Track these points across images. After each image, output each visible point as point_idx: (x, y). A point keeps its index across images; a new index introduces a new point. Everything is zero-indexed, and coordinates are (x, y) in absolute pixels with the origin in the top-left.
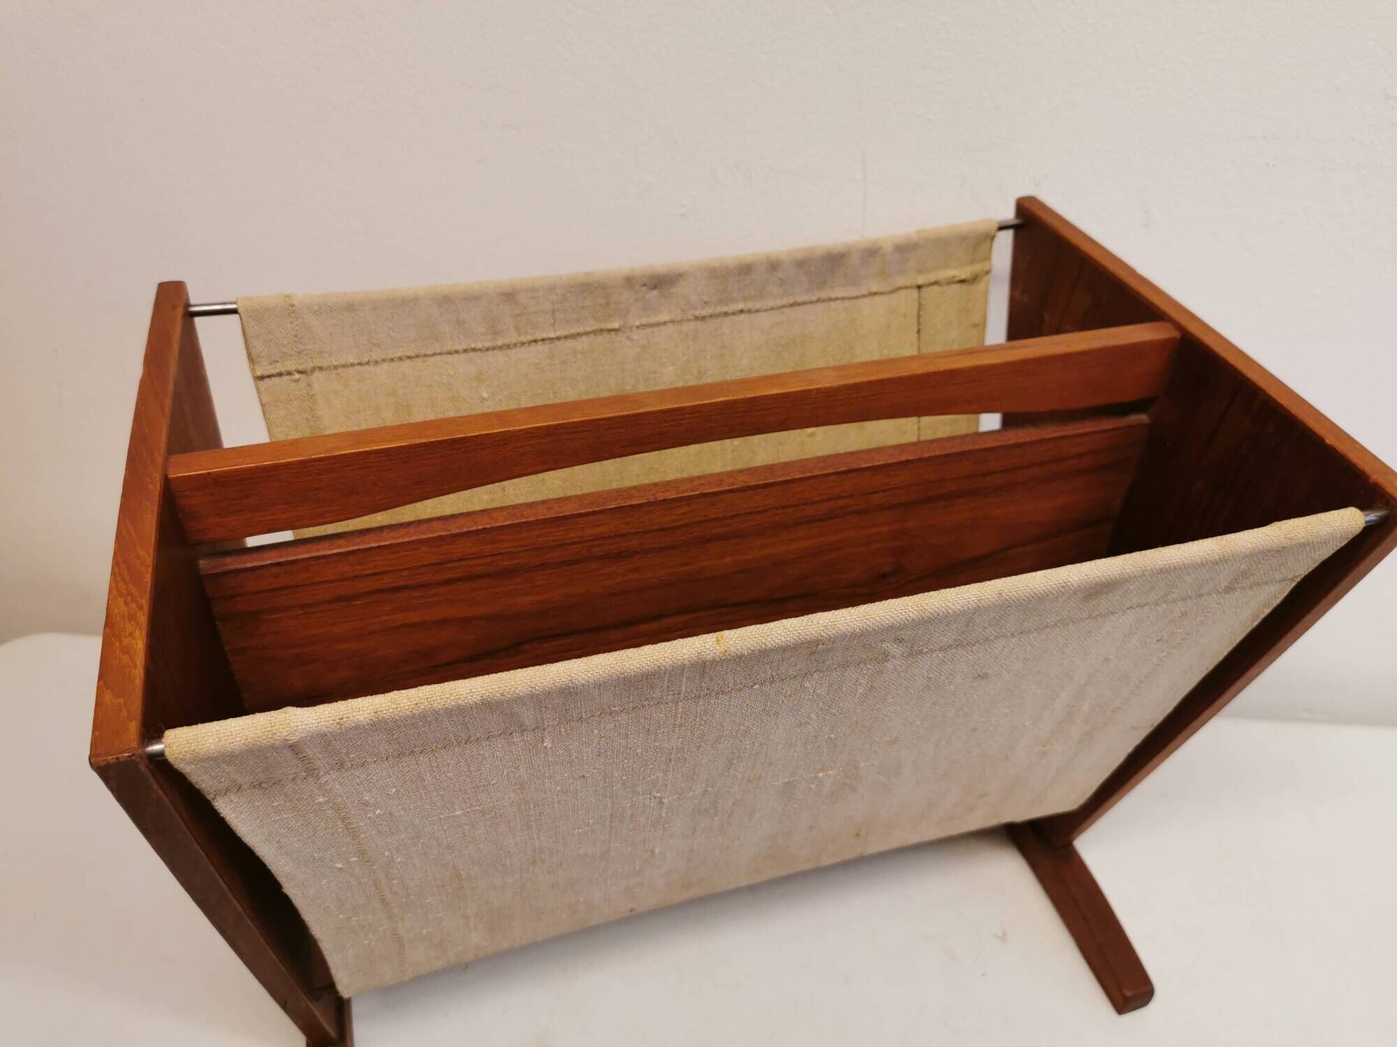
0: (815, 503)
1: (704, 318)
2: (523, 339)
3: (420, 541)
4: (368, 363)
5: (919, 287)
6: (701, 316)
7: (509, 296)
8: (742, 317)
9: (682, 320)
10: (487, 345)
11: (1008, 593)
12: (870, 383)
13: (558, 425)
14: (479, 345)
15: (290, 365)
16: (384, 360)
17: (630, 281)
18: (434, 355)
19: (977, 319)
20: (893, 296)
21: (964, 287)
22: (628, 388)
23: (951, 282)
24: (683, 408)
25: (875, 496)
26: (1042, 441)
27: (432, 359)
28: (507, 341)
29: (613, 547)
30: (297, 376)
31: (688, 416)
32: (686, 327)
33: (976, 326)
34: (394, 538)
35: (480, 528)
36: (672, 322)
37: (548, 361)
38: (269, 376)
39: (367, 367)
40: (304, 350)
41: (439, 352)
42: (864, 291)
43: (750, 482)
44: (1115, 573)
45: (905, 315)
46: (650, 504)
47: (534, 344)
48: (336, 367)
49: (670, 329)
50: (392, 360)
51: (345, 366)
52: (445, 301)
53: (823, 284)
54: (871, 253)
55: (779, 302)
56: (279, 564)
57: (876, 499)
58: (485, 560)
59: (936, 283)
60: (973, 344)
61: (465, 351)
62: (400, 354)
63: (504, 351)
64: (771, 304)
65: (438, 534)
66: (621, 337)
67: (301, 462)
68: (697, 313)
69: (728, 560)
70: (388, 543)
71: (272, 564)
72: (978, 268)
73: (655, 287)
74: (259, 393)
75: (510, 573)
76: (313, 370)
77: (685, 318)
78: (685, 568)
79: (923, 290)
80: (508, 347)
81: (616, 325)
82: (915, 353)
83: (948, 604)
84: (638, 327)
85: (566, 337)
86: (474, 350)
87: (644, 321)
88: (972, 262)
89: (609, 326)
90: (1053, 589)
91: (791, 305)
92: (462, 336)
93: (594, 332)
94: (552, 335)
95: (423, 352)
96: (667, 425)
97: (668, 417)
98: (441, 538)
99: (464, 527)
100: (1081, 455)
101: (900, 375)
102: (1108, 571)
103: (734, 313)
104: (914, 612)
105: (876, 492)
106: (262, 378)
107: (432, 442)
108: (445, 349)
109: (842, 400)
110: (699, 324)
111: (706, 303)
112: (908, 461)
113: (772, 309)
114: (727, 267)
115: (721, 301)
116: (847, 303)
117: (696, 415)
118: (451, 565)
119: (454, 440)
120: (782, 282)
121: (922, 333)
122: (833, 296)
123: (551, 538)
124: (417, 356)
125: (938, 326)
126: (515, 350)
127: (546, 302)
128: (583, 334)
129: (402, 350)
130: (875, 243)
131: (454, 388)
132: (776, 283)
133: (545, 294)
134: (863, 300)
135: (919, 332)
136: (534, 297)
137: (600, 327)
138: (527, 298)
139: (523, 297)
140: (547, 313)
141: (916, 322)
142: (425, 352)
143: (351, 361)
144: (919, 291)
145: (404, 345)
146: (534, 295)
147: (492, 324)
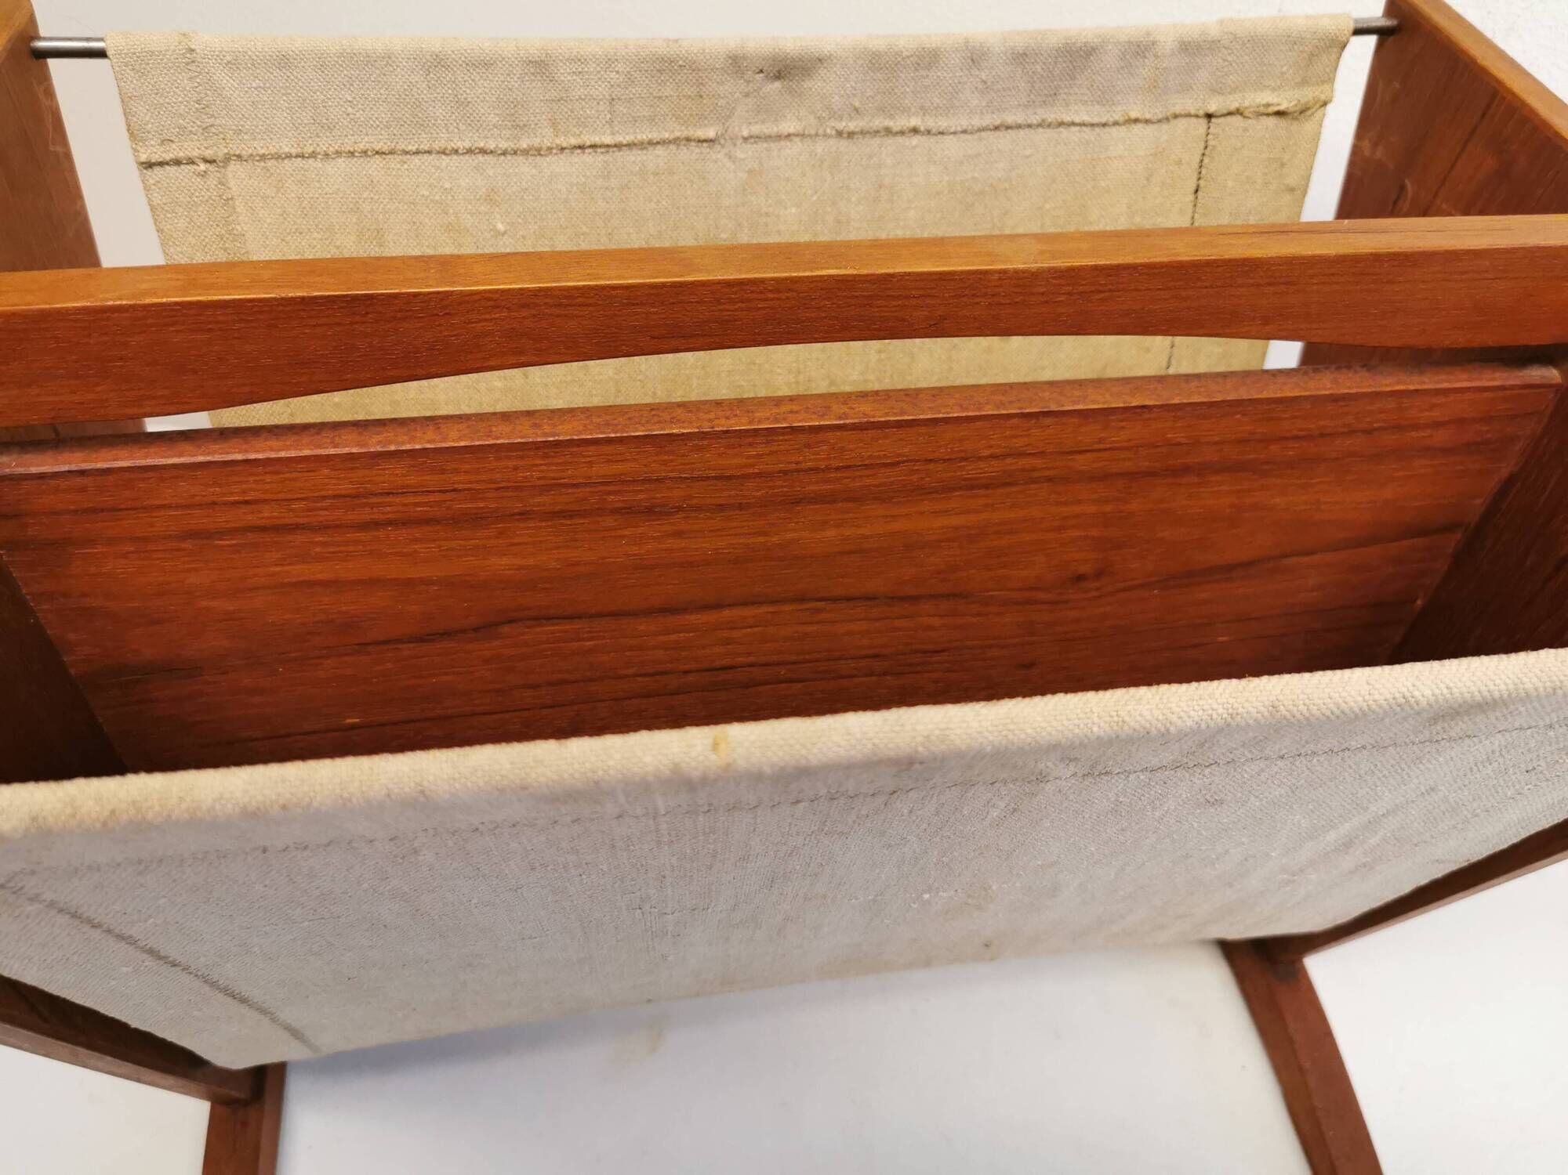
0: (980, 458)
1: (851, 135)
2: (562, 141)
3: (318, 458)
4: (313, 155)
5: (1209, 116)
6: (847, 129)
7: (540, 66)
8: (915, 140)
9: (817, 135)
10: (504, 145)
11: (1291, 707)
12: (1096, 268)
13: (540, 290)
14: (492, 145)
15: (191, 149)
16: (338, 153)
17: (737, 63)
18: (417, 152)
19: (1292, 180)
20: (1165, 126)
21: (1282, 123)
22: (724, 236)
23: (1262, 113)
24: (763, 281)
25: (1079, 457)
26: (1377, 395)
27: (417, 160)
28: (536, 142)
29: (641, 496)
30: (203, 167)
31: (771, 295)
32: (820, 147)
33: (1292, 190)
34: (272, 450)
35: (418, 447)
36: (802, 136)
37: (600, 182)
38: (161, 164)
39: (311, 161)
40: (212, 126)
41: (426, 148)
42: (1118, 117)
43: (874, 417)
44: (1503, 687)
45: (1179, 163)
46: (703, 435)
47: (579, 151)
48: (263, 158)
49: (797, 146)
50: (352, 154)
51: (278, 157)
52: (436, 64)
53: (1052, 97)
54: (1139, 49)
55: (977, 122)
56: (82, 473)
57: (1082, 463)
58: (431, 498)
59: (1238, 112)
60: (1281, 218)
61: (469, 151)
62: (361, 146)
63: (531, 159)
64: (964, 122)
65: (346, 450)
66: (718, 154)
67: (86, 310)
68: (841, 125)
69: (831, 533)
70: (260, 456)
71: (69, 472)
72: (1307, 94)
73: (778, 77)
74: (147, 189)
75: (477, 519)
76: (227, 159)
77: (821, 132)
78: (762, 539)
79: (1213, 120)
80: (539, 152)
81: (711, 133)
82: (1184, 222)
83: (1170, 716)
84: (745, 139)
85: (630, 146)
86: (483, 151)
87: (756, 129)
88: (1304, 83)
89: (701, 133)
90: (1380, 707)
91: (997, 128)
92: (462, 127)
93: (676, 141)
94: (608, 140)
95: (401, 146)
96: (731, 307)
97: (735, 293)
98: (351, 457)
99: (390, 443)
100: (1437, 425)
101: (1153, 260)
102: (1489, 683)
103: (902, 133)
104: (1102, 724)
105: (1081, 452)
106: (149, 165)
107: (315, 298)
108: (436, 146)
109: (1043, 294)
110: (843, 144)
111: (856, 110)
112: (1144, 407)
113: (964, 132)
114: (898, 54)
115: (882, 110)
116: (1086, 133)
117: (784, 296)
118: (374, 500)
119: (355, 298)
120: (986, 87)
121: (1200, 194)
122: (1067, 119)
123: (536, 474)
124: (392, 152)
125: (1230, 184)
126: (548, 159)
127: (600, 83)
128: (658, 143)
129: (366, 139)
130: (1148, 34)
131: (451, 211)
132: (976, 88)
133: (599, 69)
134: (1114, 130)
135: (1197, 191)
136: (580, 72)
137: (686, 133)
138: (569, 74)
139: (562, 71)
140: (601, 103)
141: (1195, 176)
142: (403, 147)
143: (287, 150)
144: (1209, 122)
145: (370, 132)
146: (580, 70)
147: (513, 111)
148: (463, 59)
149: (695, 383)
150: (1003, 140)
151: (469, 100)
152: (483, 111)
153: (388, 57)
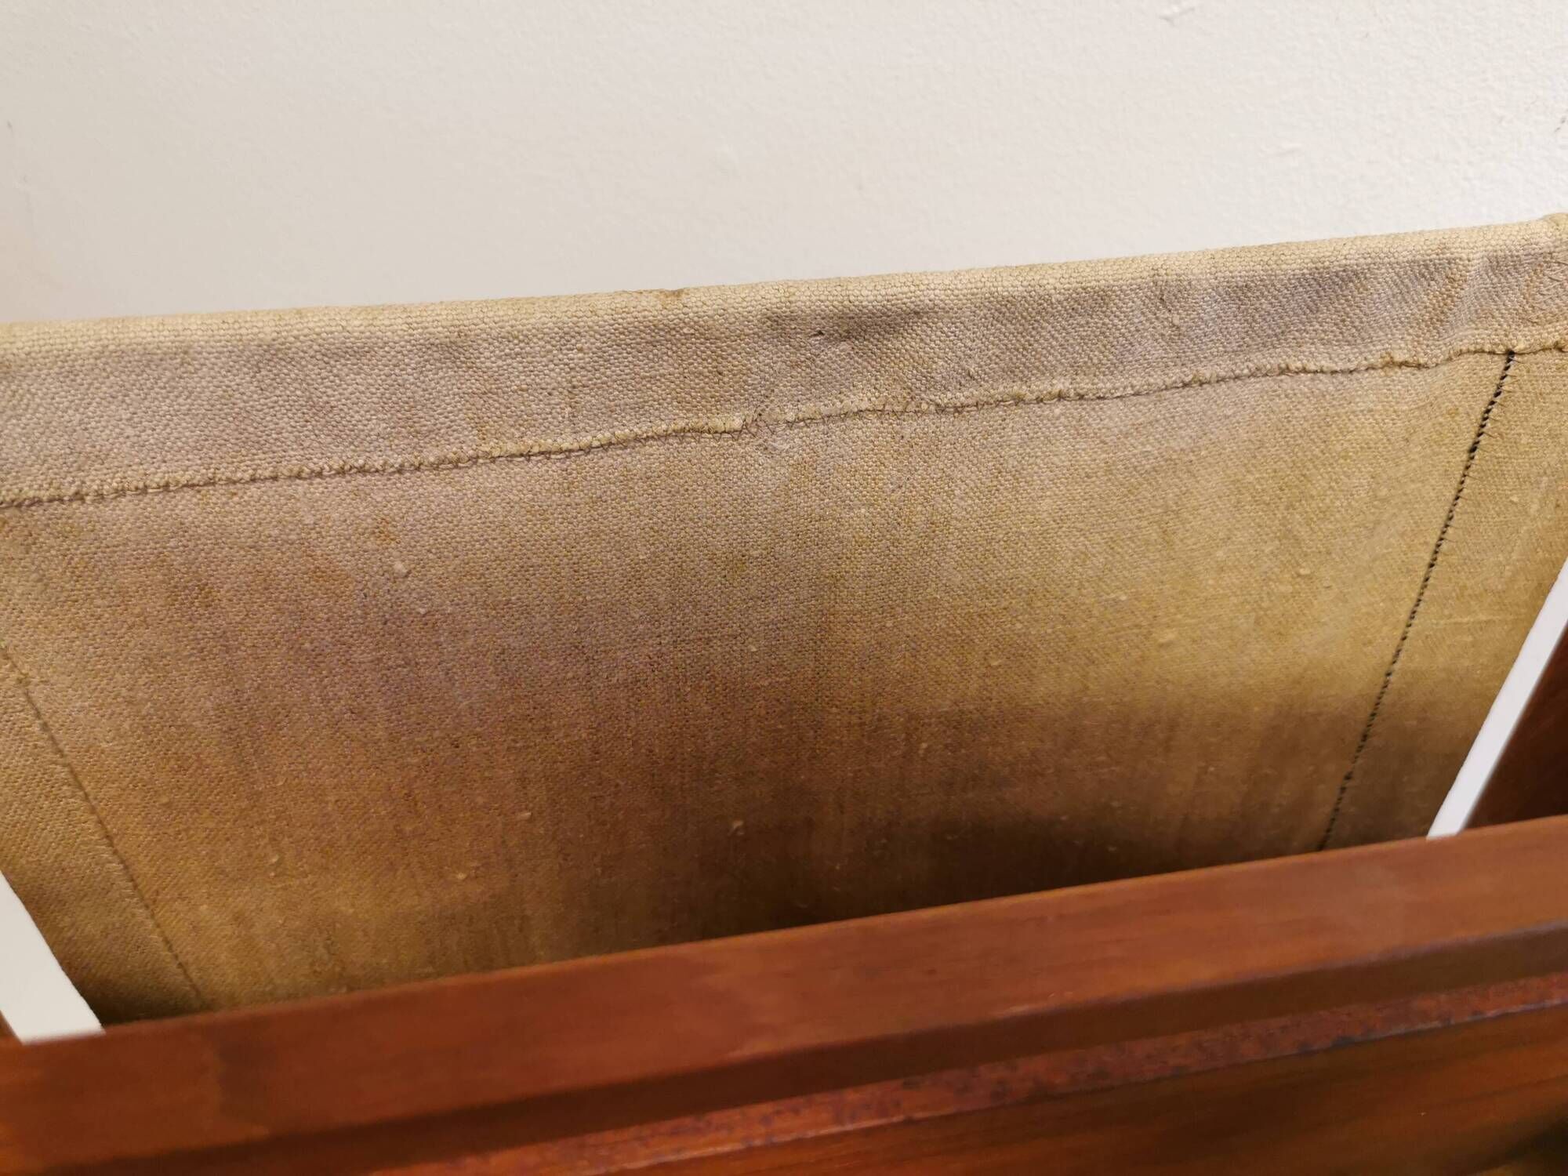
1: (959, 410)
2: (493, 448)
4: (78, 497)
5: (1511, 354)
6: (953, 402)
7: (450, 349)
8: (1059, 409)
9: (904, 411)
10: (397, 459)
14: (377, 461)
16: (120, 491)
17: (779, 325)
18: (253, 480)
20: (1440, 371)
27: (253, 490)
28: (451, 451)
32: (910, 427)
36: (880, 412)
39: (75, 505)
41: (268, 473)
42: (1375, 360)
45: (1454, 413)
47: (521, 460)
49: (871, 427)
50: (143, 490)
51: (19, 504)
52: (269, 356)
53: (1275, 338)
54: (1426, 270)
55: (1157, 379)
59: (1556, 347)
61: (341, 472)
62: (157, 479)
63: (443, 474)
64: (1139, 382)
66: (746, 448)
68: (944, 399)
73: (848, 336)
77: (911, 407)
79: (1516, 358)
80: (456, 464)
84: (790, 424)
85: (605, 446)
86: (363, 471)
87: (807, 409)
89: (718, 422)
91: (1186, 385)
92: (328, 441)
93: (678, 434)
94: (568, 442)
95: (225, 473)
103: (1039, 400)
108: (284, 469)
110: (947, 421)
111: (970, 375)
113: (1137, 394)
114: (1044, 297)
115: (1010, 372)
116: (1325, 383)
120: (1177, 333)
121: (1477, 455)
122: (1296, 364)
124: (211, 482)
125: (1524, 440)
126: (470, 472)
127: (552, 366)
128: (647, 438)
129: (164, 468)
130: (1444, 248)
131: (319, 552)
132: (1162, 335)
133: (549, 347)
134: (1366, 378)
135: (1473, 450)
136: (517, 354)
137: (694, 422)
138: (500, 357)
139: (487, 354)
140: (555, 393)
141: (1474, 429)
142: (229, 474)
143: (31, 494)
144: (1509, 361)
145: (169, 456)
146: (517, 350)
147: (408, 414)
148: (316, 347)
149: (710, 734)
150: (1196, 400)
151: (333, 403)
152: (357, 417)
153: (183, 356)
